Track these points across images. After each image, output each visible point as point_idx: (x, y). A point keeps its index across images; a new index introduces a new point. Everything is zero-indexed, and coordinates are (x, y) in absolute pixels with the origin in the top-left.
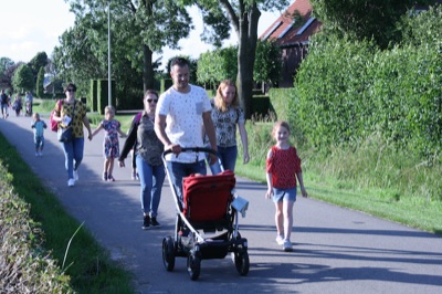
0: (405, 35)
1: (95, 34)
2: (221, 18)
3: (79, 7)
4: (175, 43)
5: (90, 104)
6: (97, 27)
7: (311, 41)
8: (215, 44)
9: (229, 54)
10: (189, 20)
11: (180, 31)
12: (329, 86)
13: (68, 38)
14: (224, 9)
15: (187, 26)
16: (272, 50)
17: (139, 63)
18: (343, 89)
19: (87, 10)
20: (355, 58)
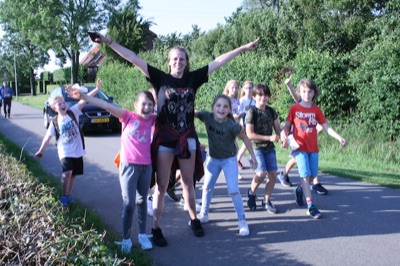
1: (8, 62)
2: (63, 55)
4: (43, 66)
6: (10, 59)
7: (100, 65)
8: (61, 66)
9: (67, 70)
10: (49, 56)
11: (45, 61)
14: (64, 52)
15: (48, 59)
16: (85, 68)
17: (28, 74)
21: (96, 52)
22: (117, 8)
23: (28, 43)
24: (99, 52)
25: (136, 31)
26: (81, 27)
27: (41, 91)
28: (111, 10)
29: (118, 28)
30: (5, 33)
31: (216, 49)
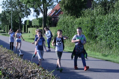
0: (82, 15)
1: (8, 14)
2: (38, 11)
3: (4, 8)
4: (27, 17)
5: (6, 31)
6: (8, 12)
7: (59, 16)
8: (36, 17)
9: (40, 20)
10: (30, 11)
11: (28, 14)
12: (65, 26)
15: (30, 12)
16: (50, 18)
18: (69, 27)
19: (6, 8)
20: (71, 20)
21: (58, 9)
24: (60, 9)
27: (25, 31)
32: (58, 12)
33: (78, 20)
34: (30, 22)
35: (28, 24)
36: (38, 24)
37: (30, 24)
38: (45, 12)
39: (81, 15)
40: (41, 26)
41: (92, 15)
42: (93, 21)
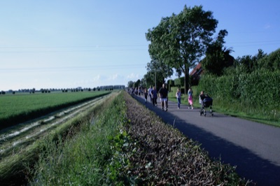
0: (224, 73)
3: (149, 69)
6: (153, 73)
7: (200, 76)
8: (179, 77)
10: (173, 71)
11: (171, 74)
13: (146, 76)
14: (181, 69)
16: (193, 76)
20: (213, 79)
21: (199, 68)
22: (210, 43)
23: (162, 64)
24: (201, 68)
25: (222, 55)
26: (190, 55)
28: (207, 44)
29: (212, 54)
30: (151, 60)
31: (275, 63)
32: (199, 71)
33: (219, 79)
34: (173, 82)
35: (170, 83)
36: (180, 83)
37: (172, 84)
38: (186, 72)
39: (222, 74)
40: (183, 85)
41: (235, 73)
42: (237, 79)
